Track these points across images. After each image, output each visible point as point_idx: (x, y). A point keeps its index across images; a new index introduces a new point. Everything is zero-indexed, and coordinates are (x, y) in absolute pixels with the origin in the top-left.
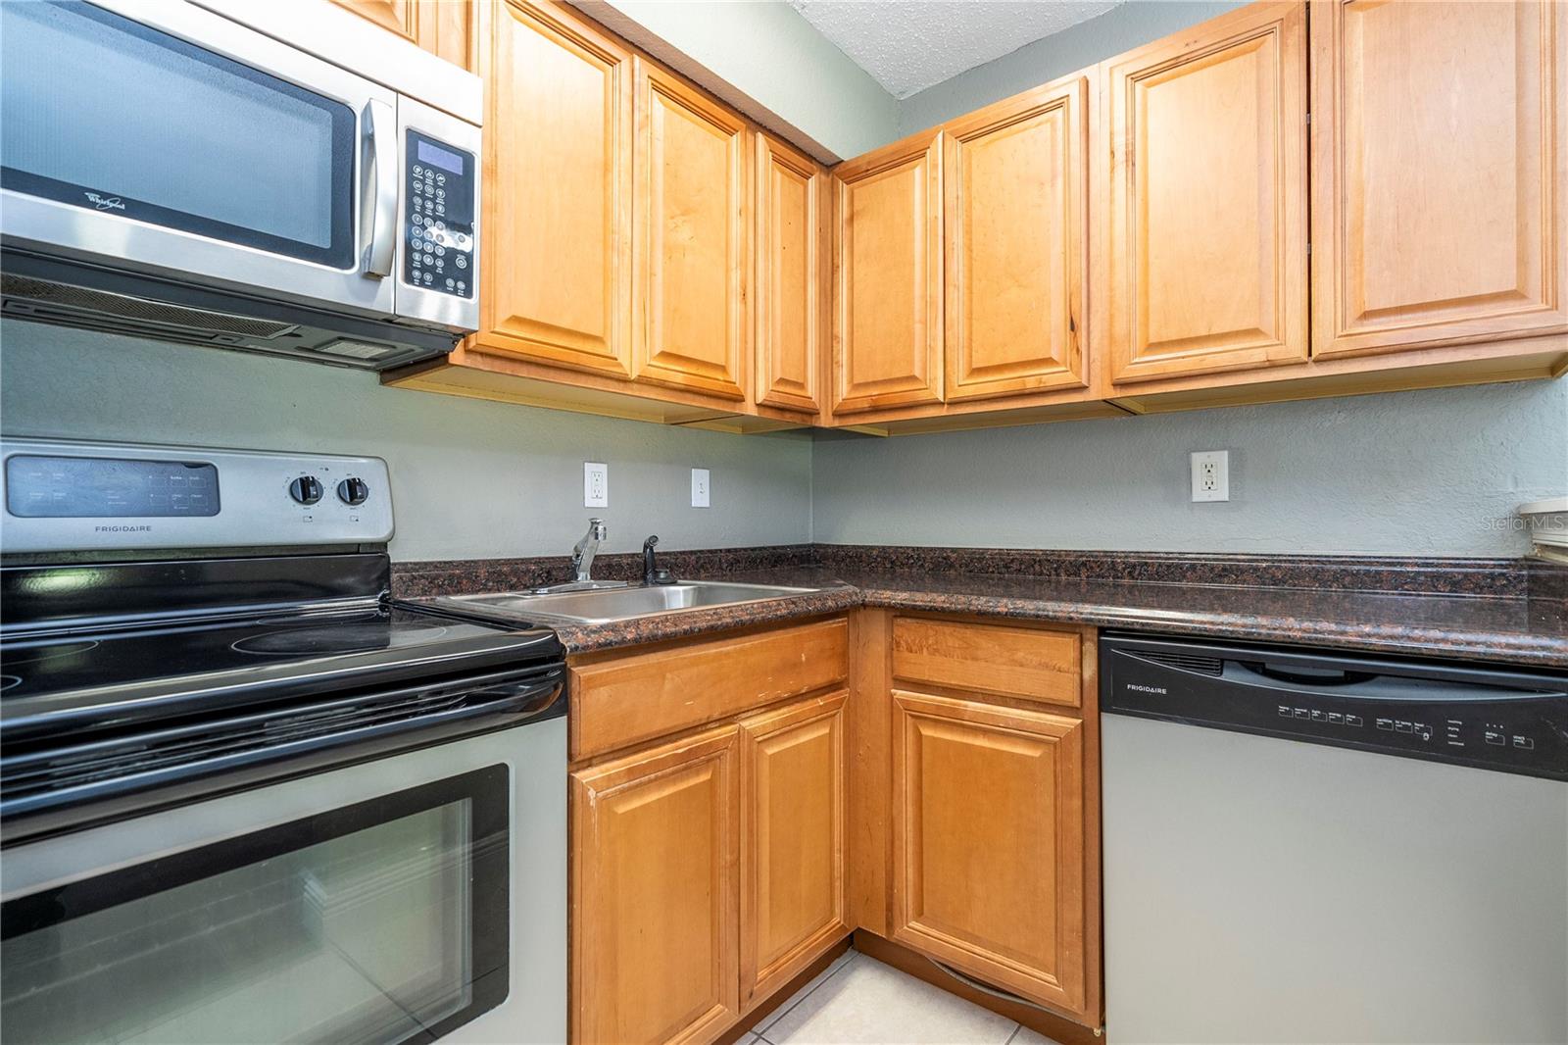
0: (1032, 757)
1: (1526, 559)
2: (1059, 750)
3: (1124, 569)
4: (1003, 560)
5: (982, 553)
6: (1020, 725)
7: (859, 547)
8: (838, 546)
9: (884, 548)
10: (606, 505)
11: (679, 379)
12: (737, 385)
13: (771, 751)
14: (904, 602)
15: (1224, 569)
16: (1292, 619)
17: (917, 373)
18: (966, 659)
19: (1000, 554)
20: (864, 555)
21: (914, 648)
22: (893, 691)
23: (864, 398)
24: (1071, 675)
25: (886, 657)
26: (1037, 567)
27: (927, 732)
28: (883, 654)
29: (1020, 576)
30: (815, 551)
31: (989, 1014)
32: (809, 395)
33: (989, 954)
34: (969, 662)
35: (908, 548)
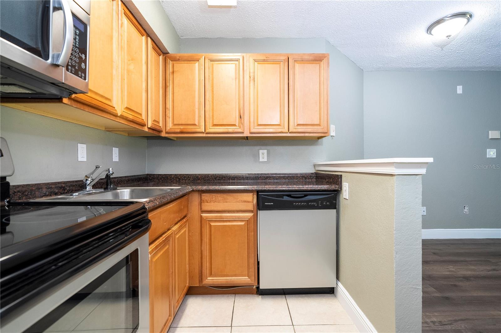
0: (242, 225)
1: (315, 173)
2: (248, 222)
3: (245, 178)
4: (214, 177)
5: (208, 175)
6: (239, 217)
7: (166, 174)
8: (158, 175)
9: (175, 174)
10: (86, 160)
11: (131, 117)
12: (144, 121)
13: (177, 237)
14: (206, 189)
15: (267, 177)
16: (295, 186)
17: (197, 123)
18: (224, 202)
19: (214, 175)
20: (169, 177)
21: (209, 201)
22: (202, 214)
23: (178, 129)
24: (251, 203)
25: (198, 205)
26: (224, 178)
27: (212, 224)
28: (197, 204)
29: (219, 181)
30: (150, 176)
31: (227, 295)
32: (160, 126)
33: (231, 278)
34: (225, 203)
35: (184, 174)
